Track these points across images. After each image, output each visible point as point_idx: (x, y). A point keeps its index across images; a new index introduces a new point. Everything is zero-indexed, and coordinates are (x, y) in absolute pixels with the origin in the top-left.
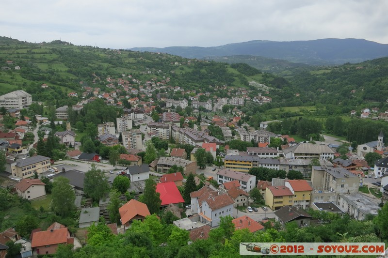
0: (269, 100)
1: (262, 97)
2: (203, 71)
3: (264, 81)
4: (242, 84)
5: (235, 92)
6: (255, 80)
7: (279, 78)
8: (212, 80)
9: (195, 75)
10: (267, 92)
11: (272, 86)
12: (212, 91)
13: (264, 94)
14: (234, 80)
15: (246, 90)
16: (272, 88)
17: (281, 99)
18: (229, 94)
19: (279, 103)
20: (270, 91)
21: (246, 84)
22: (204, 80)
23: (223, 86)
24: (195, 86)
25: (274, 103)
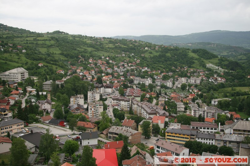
0: (223, 80)
1: (217, 78)
2: (168, 55)
3: (220, 64)
4: (200, 66)
5: (194, 72)
6: (212, 63)
7: (233, 62)
8: (175, 63)
9: (161, 58)
10: (222, 74)
11: (227, 69)
12: (174, 71)
13: (219, 75)
14: (194, 63)
15: (204, 71)
16: (226, 70)
17: (233, 80)
18: (189, 75)
19: (231, 83)
20: (225, 73)
21: (204, 66)
22: (168, 62)
23: (184, 68)
24: (160, 67)
25: (227, 83)
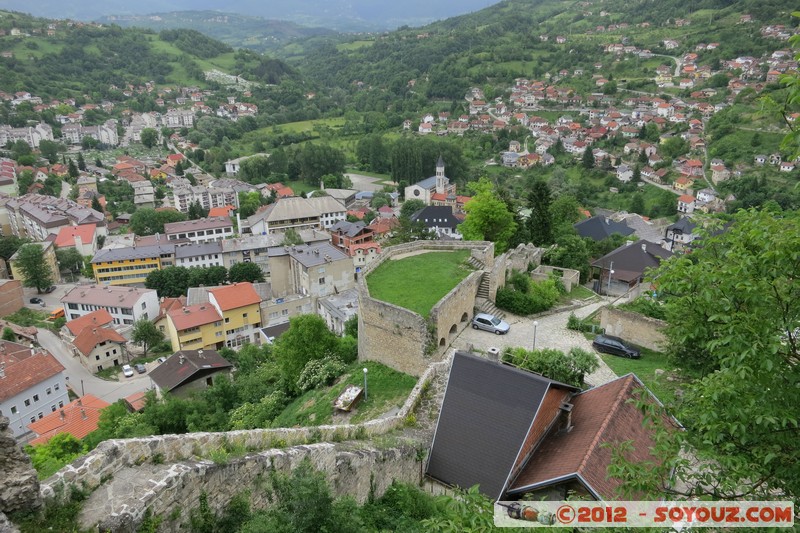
0: (252, 111)
1: (237, 104)
2: (92, 49)
3: (239, 70)
4: (190, 77)
5: (174, 96)
6: (219, 67)
7: (271, 61)
8: (118, 72)
9: (71, 62)
10: (247, 93)
11: (257, 80)
12: (117, 98)
13: (241, 99)
14: (170, 69)
15: (201, 91)
16: (257, 84)
17: (276, 107)
18: (161, 104)
19: (271, 116)
20: (254, 91)
21: (199, 76)
22: (96, 73)
23: (145, 86)
24: (73, 88)
25: (261, 117)
